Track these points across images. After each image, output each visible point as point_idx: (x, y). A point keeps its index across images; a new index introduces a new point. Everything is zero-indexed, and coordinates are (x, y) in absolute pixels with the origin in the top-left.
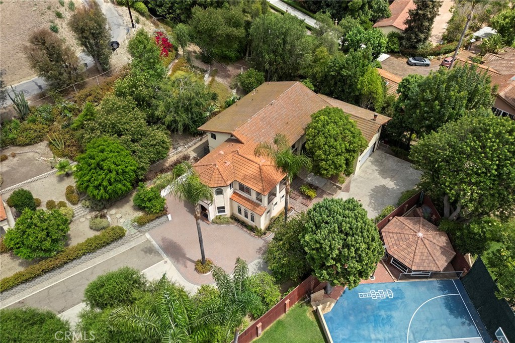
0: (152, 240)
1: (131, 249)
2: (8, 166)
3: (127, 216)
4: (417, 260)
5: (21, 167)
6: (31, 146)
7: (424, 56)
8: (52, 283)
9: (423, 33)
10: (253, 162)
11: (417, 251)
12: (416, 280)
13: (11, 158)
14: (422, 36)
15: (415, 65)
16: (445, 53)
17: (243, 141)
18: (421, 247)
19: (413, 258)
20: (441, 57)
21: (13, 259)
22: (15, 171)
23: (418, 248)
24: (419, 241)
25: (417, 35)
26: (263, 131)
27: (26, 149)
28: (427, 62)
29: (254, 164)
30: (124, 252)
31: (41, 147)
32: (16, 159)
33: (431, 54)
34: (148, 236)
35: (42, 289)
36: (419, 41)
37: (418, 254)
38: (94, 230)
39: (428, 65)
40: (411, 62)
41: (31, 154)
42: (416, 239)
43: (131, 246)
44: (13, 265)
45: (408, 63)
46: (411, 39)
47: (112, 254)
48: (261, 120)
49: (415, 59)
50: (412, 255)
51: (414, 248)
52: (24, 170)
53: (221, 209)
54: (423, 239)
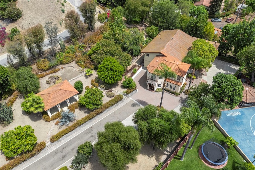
0: (133, 100)
1: (126, 104)
2: (61, 73)
3: (120, 91)
4: (248, 99)
5: (67, 73)
6: (68, 64)
7: (218, 18)
8: (100, 119)
9: (218, 7)
10: (174, 64)
11: (247, 95)
12: (248, 107)
13: (61, 70)
14: (218, 8)
15: (215, 22)
16: (227, 16)
17: (166, 55)
18: (249, 93)
19: (246, 98)
20: (225, 18)
21: (80, 111)
22: (65, 75)
23: (247, 94)
24: (247, 91)
25: (216, 8)
26: (172, 51)
27: (67, 65)
28: (220, 20)
29: (175, 64)
30: (124, 106)
31: (73, 64)
32: (64, 70)
33: (221, 17)
34: (130, 98)
35: (97, 122)
36: (216, 11)
37: (248, 96)
38: (109, 97)
39: (220, 22)
40: (213, 20)
41: (70, 67)
42: (246, 91)
43: (126, 103)
44: (82, 113)
45: (211, 21)
46: (213, 10)
47: (119, 106)
48: (170, 46)
49: (215, 19)
50: (246, 97)
51: (246, 94)
52: (69, 74)
53: (160, 85)
54: (249, 90)
